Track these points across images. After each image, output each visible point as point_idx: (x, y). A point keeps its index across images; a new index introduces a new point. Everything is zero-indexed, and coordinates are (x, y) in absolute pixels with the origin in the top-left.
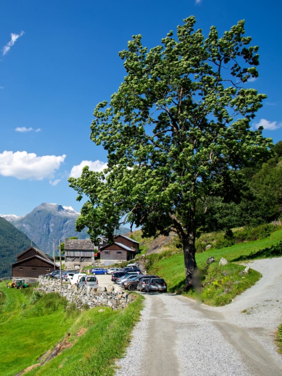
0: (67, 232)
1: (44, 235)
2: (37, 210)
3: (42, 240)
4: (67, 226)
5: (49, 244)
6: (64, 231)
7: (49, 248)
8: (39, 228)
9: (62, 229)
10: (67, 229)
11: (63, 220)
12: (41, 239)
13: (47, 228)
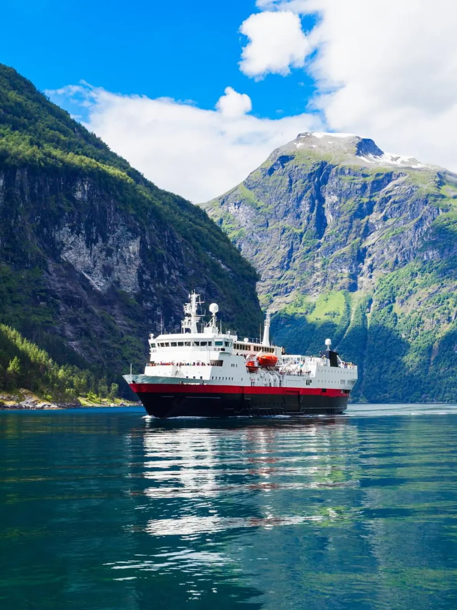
0: (385, 218)
1: (301, 235)
2: (279, 154)
3: (295, 255)
4: (386, 200)
5: (318, 265)
6: (374, 217)
7: (319, 280)
8: (286, 213)
9: (370, 211)
10: (387, 209)
11: (369, 180)
12: (291, 251)
13: (311, 210)
